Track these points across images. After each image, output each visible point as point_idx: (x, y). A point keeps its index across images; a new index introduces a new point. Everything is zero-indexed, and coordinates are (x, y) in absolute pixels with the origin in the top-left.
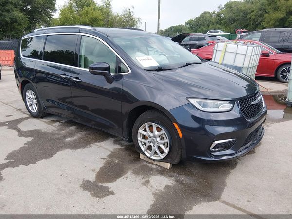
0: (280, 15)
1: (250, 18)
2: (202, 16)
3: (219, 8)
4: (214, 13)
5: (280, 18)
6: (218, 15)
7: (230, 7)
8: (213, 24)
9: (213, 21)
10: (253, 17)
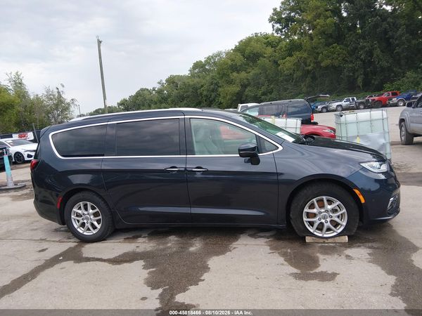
0: (235, 89)
1: (201, 94)
2: (138, 94)
3: (159, 83)
4: (154, 89)
5: (236, 92)
6: (160, 92)
7: (173, 82)
8: (156, 103)
9: (155, 99)
10: (205, 93)
